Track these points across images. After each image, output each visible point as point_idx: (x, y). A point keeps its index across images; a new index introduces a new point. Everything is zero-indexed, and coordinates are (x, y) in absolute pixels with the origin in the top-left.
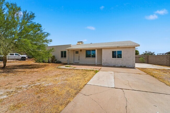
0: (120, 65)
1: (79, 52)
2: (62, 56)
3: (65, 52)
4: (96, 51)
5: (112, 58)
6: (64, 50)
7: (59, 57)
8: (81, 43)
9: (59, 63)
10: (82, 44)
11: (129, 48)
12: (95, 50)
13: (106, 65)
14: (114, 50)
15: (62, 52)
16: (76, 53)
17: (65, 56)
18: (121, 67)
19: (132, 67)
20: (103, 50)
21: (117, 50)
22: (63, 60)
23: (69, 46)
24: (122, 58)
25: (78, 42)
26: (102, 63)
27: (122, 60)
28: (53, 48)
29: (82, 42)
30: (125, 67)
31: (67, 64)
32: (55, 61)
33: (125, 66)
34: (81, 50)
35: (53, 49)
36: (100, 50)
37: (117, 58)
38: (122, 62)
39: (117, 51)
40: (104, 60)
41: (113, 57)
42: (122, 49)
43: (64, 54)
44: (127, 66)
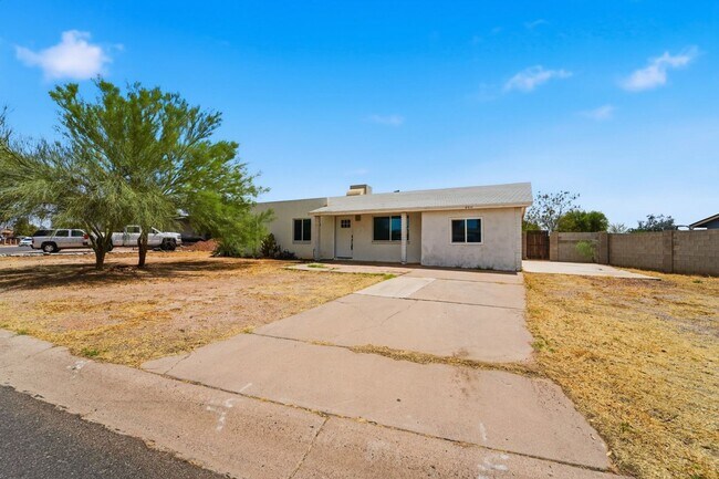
0: (475, 266)
1: (353, 223)
2: (297, 237)
3: (308, 222)
4: (404, 220)
5: (451, 243)
6: (303, 216)
7: (287, 240)
8: (362, 190)
9: (289, 257)
10: (365, 192)
11: (504, 209)
12: (400, 217)
13: (433, 263)
14: (458, 217)
15: (297, 223)
16: (342, 226)
17: (308, 237)
18: (479, 269)
20: (424, 217)
21: (466, 217)
22: (301, 248)
23: (321, 202)
24: (482, 243)
25: (352, 187)
26: (423, 257)
27: (482, 250)
28: (270, 210)
29: (364, 187)
30: (490, 270)
31: (312, 261)
32: (275, 250)
33: (491, 266)
34: (358, 217)
35: (269, 213)
36: (415, 217)
37: (466, 243)
38: (482, 256)
39: (466, 219)
40: (426, 249)
41: (454, 240)
42: (483, 214)
43: (302, 230)
44: (496, 268)
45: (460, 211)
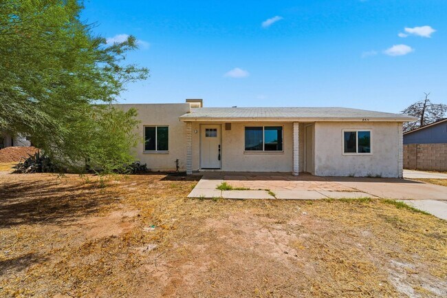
0: (364, 174)
5: (344, 154)
8: (199, 103)
10: (201, 106)
11: (389, 123)
13: (326, 173)
14: (350, 129)
15: (149, 131)
16: (207, 136)
18: (368, 178)
19: (397, 177)
20: (318, 130)
21: (357, 129)
22: (155, 159)
24: (371, 153)
26: (316, 168)
27: (371, 159)
30: (380, 178)
33: (379, 174)
34: (228, 126)
36: (307, 128)
37: (357, 153)
38: (372, 165)
39: (357, 131)
40: (320, 160)
41: (347, 150)
42: (372, 127)
43: (156, 139)
44: (383, 176)
45: (352, 123)
